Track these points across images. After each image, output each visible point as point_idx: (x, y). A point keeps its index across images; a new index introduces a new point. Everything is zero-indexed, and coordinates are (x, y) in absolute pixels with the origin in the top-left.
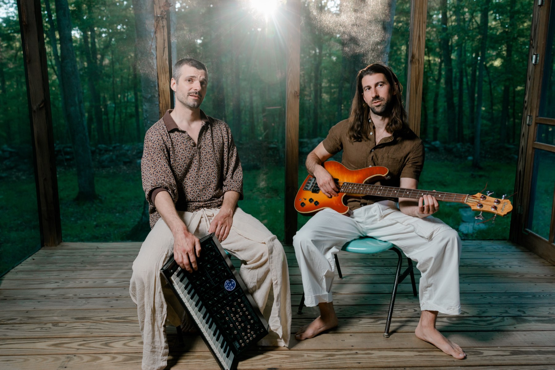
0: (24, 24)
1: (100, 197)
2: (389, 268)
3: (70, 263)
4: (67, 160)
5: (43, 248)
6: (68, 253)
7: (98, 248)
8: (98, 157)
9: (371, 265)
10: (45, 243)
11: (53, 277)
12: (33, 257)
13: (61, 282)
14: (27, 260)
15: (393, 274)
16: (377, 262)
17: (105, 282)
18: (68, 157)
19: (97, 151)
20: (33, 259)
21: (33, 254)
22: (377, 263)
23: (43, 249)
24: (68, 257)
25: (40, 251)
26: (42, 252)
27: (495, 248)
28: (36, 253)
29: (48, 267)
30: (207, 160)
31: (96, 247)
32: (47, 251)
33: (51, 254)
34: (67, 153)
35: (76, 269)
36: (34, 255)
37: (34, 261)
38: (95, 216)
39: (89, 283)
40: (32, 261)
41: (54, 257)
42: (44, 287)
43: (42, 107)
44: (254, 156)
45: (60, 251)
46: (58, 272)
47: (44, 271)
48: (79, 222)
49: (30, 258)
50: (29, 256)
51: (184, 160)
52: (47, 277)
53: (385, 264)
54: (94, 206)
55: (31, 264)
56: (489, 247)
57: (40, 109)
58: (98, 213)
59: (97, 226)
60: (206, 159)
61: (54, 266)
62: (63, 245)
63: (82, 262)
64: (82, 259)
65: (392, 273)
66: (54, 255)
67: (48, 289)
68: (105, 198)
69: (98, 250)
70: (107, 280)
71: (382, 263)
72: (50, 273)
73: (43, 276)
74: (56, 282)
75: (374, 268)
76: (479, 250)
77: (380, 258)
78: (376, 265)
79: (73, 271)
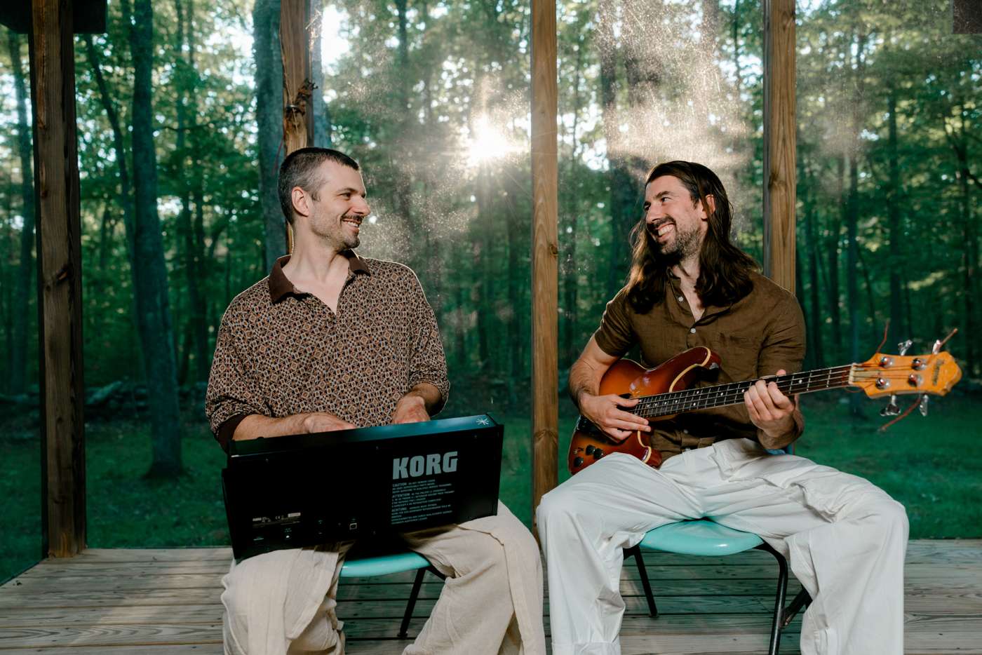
0: (41, 125)
1: (190, 473)
2: (759, 598)
3: (90, 591)
4: (140, 409)
5: (45, 561)
6: (92, 570)
7: (155, 560)
8: (194, 404)
9: (719, 592)
10: (50, 551)
11: (48, 621)
12: (22, 578)
13: (63, 632)
14: (5, 586)
15: (770, 613)
16: (730, 587)
17: (155, 631)
18: (142, 404)
19: (193, 393)
20: (19, 584)
21: (21, 574)
22: (732, 588)
23: (45, 563)
24: (90, 578)
25: (37, 566)
26: (41, 569)
27: (966, 556)
28: (27, 572)
29: (45, 599)
30: (363, 349)
31: (151, 559)
32: (49, 566)
33: (58, 572)
34: (141, 397)
35: (102, 604)
36: (23, 575)
37: (19, 587)
38: (177, 506)
39: (121, 634)
40: (16, 586)
41: (61, 579)
42: (21, 645)
43: (63, 280)
44: (465, 399)
45: (78, 566)
46: (62, 610)
47: (33, 609)
48: (147, 517)
49: (14, 581)
50: (13, 577)
51: (310, 354)
52: (36, 622)
53: (747, 591)
54: (178, 488)
55: (10, 593)
56: (954, 554)
57: (59, 283)
58: (183, 501)
59: (178, 524)
60: (360, 347)
61: (56, 599)
62: (86, 555)
63: (118, 590)
64: (117, 584)
65: (766, 609)
66: (63, 574)
67: (30, 648)
68: (200, 474)
69: (155, 564)
70: (161, 627)
71: (742, 589)
72: (45, 612)
73: (28, 620)
74: (53, 633)
75: (726, 598)
76: (934, 560)
77: (734, 577)
78: (730, 593)
79: (93, 608)
